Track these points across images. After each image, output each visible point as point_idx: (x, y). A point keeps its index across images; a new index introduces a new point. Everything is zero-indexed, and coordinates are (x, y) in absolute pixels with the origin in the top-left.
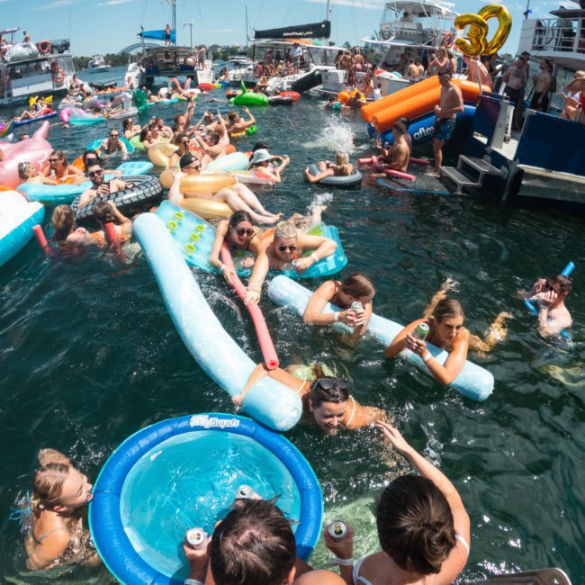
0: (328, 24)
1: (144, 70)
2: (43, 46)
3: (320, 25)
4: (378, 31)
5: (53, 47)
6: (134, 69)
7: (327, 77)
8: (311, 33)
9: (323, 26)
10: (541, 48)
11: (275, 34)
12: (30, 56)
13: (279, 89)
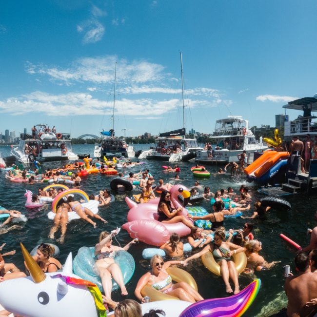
1: (103, 149)
2: (59, 135)
5: (63, 136)
6: (97, 149)
7: (200, 154)
8: (179, 134)
9: (183, 130)
10: (295, 132)
11: (167, 135)
12: (53, 139)
13: (178, 159)
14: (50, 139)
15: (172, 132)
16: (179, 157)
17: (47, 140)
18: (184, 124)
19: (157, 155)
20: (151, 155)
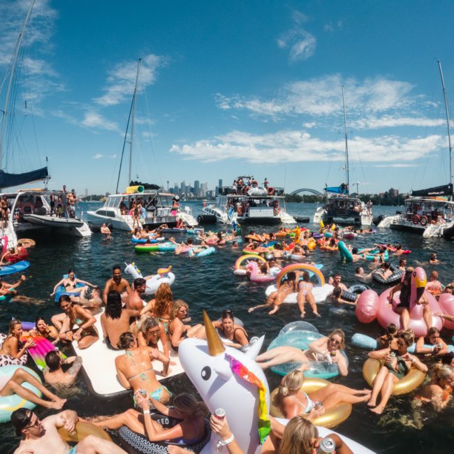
0: (451, 186)
1: (326, 212)
2: (270, 190)
3: (447, 186)
5: (275, 191)
6: (320, 211)
8: (443, 192)
11: (424, 193)
12: (263, 195)
13: (438, 234)
14: (260, 195)
15: (431, 190)
16: (440, 230)
17: (256, 195)
18: (451, 177)
19: (406, 225)
20: (397, 224)
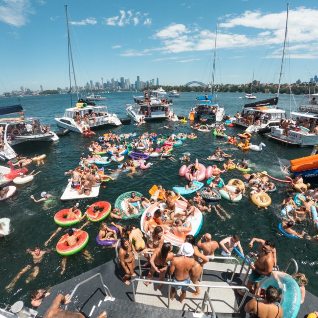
0: (277, 99)
3: (273, 99)
4: (298, 108)
7: (274, 130)
8: (269, 104)
9: (275, 100)
11: (253, 106)
13: (253, 131)
14: (157, 105)
15: (259, 103)
16: (256, 129)
19: (239, 124)
